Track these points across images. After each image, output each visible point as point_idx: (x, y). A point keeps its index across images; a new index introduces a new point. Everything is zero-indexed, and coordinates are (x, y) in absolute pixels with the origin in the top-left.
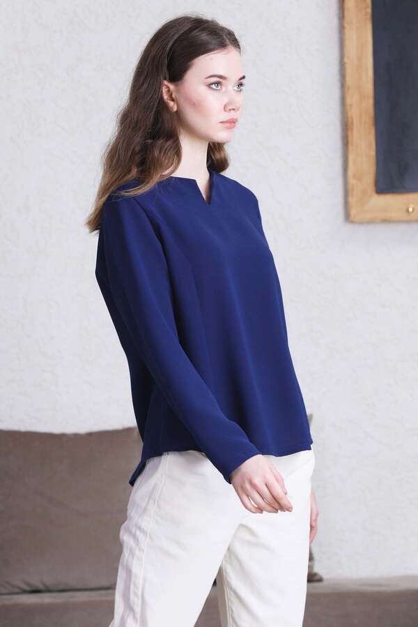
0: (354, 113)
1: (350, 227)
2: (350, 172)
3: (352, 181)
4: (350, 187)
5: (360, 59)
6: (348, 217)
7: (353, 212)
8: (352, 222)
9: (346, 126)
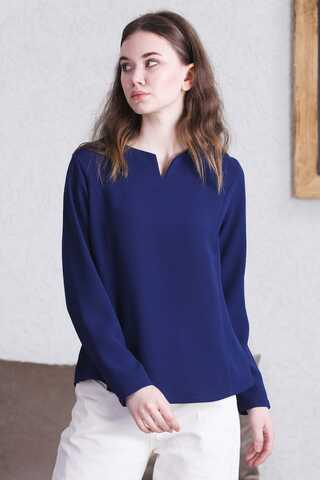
0: (301, 108)
1: (295, 202)
2: (297, 156)
3: (298, 165)
4: (296, 169)
5: (307, 63)
6: (294, 193)
7: (298, 190)
8: (297, 198)
9: (294, 119)
